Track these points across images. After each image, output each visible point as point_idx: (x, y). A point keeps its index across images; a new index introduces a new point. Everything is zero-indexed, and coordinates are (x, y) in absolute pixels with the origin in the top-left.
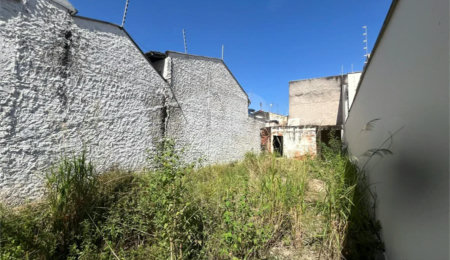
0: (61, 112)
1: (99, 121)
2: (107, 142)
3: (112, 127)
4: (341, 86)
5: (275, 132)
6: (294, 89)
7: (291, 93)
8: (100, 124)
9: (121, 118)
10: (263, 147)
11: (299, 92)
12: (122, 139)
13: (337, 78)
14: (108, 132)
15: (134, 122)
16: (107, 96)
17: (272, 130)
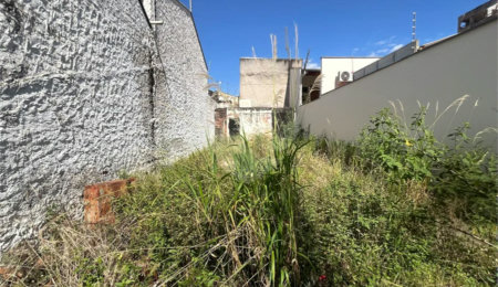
0: (12, 48)
1: (81, 80)
2: (95, 122)
3: (98, 94)
4: (289, 70)
5: (230, 114)
6: (244, 68)
7: (242, 72)
8: (83, 86)
9: (108, 78)
10: (218, 131)
11: (250, 72)
12: (113, 118)
13: (285, 61)
14: (95, 104)
15: (123, 88)
16: (87, 33)
17: (228, 112)
